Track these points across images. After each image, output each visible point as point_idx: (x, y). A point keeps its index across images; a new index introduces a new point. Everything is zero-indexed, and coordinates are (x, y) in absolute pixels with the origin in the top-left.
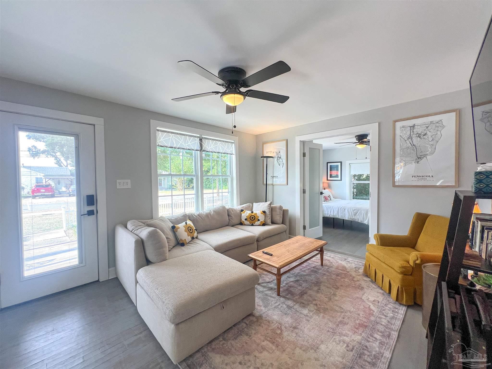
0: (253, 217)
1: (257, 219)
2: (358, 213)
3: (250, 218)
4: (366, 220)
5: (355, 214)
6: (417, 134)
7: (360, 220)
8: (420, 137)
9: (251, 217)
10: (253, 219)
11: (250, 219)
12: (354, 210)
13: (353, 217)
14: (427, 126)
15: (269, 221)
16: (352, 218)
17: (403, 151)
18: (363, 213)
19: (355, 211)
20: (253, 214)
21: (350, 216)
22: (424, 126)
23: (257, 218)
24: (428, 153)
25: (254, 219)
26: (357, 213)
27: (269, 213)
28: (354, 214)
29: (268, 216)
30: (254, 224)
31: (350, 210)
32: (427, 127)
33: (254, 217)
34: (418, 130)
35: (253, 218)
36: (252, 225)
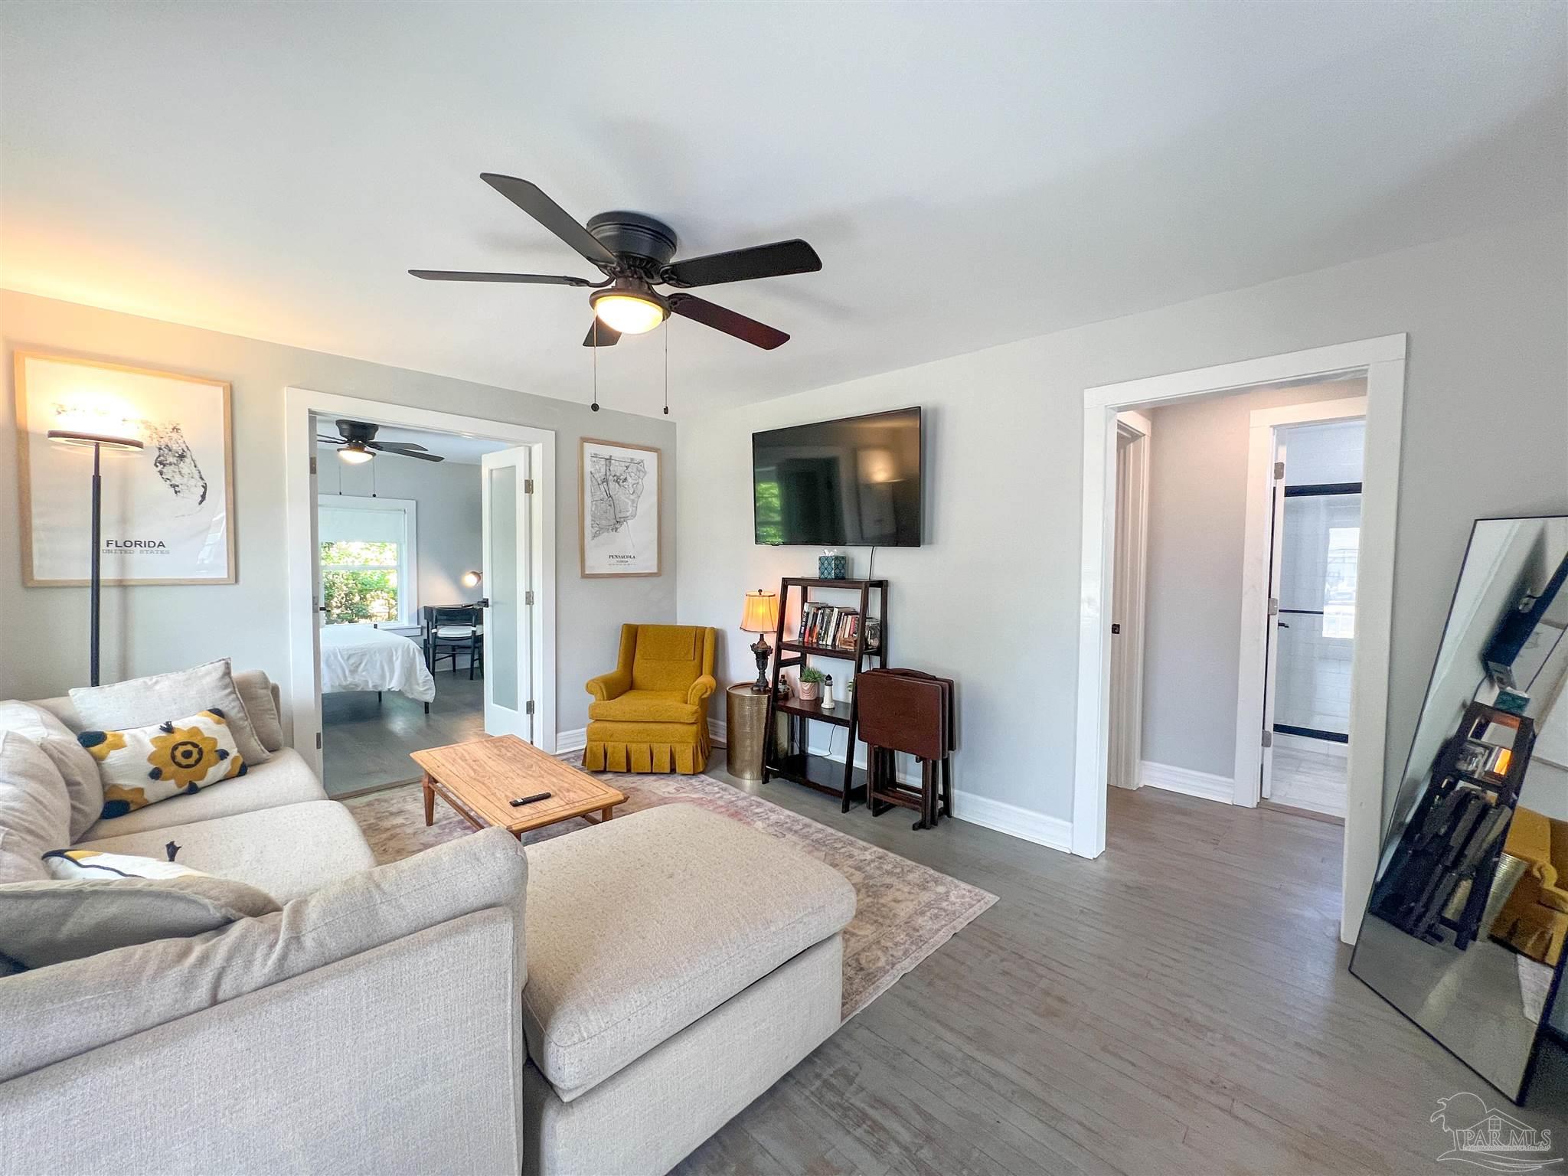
0: (189, 747)
1: (210, 751)
2: (363, 664)
3: (173, 757)
4: (391, 679)
5: (352, 668)
6: (615, 476)
7: (370, 685)
8: (618, 483)
9: (178, 753)
10: (191, 761)
11: (179, 765)
12: (349, 658)
13: (350, 680)
14: (627, 464)
15: (255, 746)
16: (344, 683)
17: (596, 504)
18: (381, 662)
19: (352, 661)
20: (178, 738)
21: (338, 677)
22: (623, 464)
23: (209, 748)
24: (628, 514)
25: (195, 755)
26: (360, 664)
27: (241, 715)
28: (350, 671)
29: (245, 727)
30: (200, 784)
31: (336, 657)
32: (627, 467)
33: (195, 745)
34: (617, 469)
35: (187, 755)
36: (193, 790)
